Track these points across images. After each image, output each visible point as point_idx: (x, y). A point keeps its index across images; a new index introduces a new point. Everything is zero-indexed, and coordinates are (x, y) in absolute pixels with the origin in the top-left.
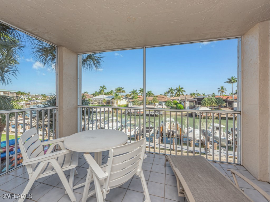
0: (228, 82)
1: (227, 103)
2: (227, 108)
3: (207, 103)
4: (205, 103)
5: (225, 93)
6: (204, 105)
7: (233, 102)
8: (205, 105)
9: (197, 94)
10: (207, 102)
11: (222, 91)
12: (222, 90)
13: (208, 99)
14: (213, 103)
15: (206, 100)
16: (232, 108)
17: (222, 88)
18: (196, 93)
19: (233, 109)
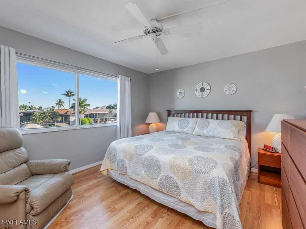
0: (65, 95)
1: (64, 117)
2: (63, 123)
3: (38, 119)
5: (64, 107)
6: (34, 121)
7: (70, 116)
8: (36, 121)
9: (29, 107)
10: (38, 117)
11: (60, 105)
13: (40, 114)
14: (46, 119)
15: (36, 115)
16: (68, 122)
17: (60, 101)
19: (69, 124)
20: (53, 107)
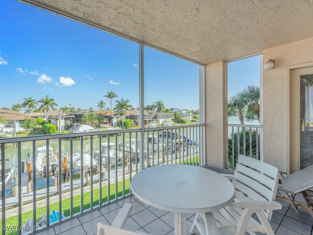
0: (107, 96)
1: (108, 119)
2: (107, 125)
3: (87, 121)
4: (85, 120)
5: (104, 108)
6: (84, 122)
7: (112, 117)
8: (86, 123)
9: (70, 109)
10: (88, 119)
11: (102, 106)
12: (101, 104)
13: (89, 116)
14: (94, 120)
15: (86, 117)
16: (112, 124)
17: (102, 103)
18: (69, 107)
20: (91, 108)
